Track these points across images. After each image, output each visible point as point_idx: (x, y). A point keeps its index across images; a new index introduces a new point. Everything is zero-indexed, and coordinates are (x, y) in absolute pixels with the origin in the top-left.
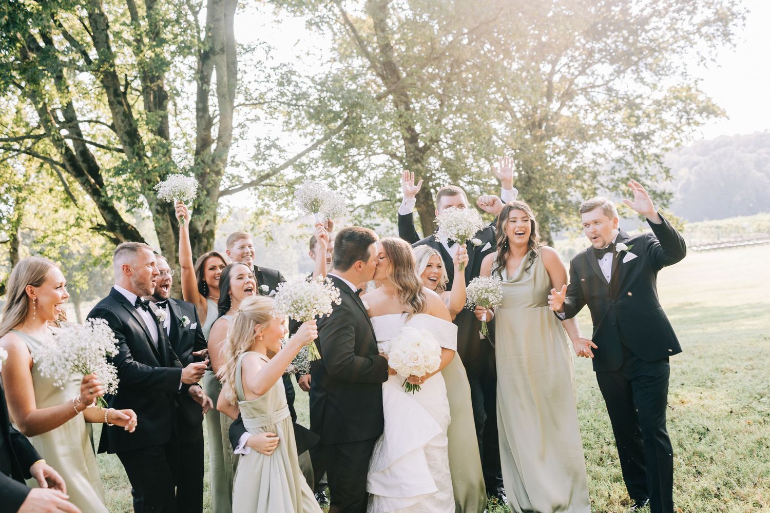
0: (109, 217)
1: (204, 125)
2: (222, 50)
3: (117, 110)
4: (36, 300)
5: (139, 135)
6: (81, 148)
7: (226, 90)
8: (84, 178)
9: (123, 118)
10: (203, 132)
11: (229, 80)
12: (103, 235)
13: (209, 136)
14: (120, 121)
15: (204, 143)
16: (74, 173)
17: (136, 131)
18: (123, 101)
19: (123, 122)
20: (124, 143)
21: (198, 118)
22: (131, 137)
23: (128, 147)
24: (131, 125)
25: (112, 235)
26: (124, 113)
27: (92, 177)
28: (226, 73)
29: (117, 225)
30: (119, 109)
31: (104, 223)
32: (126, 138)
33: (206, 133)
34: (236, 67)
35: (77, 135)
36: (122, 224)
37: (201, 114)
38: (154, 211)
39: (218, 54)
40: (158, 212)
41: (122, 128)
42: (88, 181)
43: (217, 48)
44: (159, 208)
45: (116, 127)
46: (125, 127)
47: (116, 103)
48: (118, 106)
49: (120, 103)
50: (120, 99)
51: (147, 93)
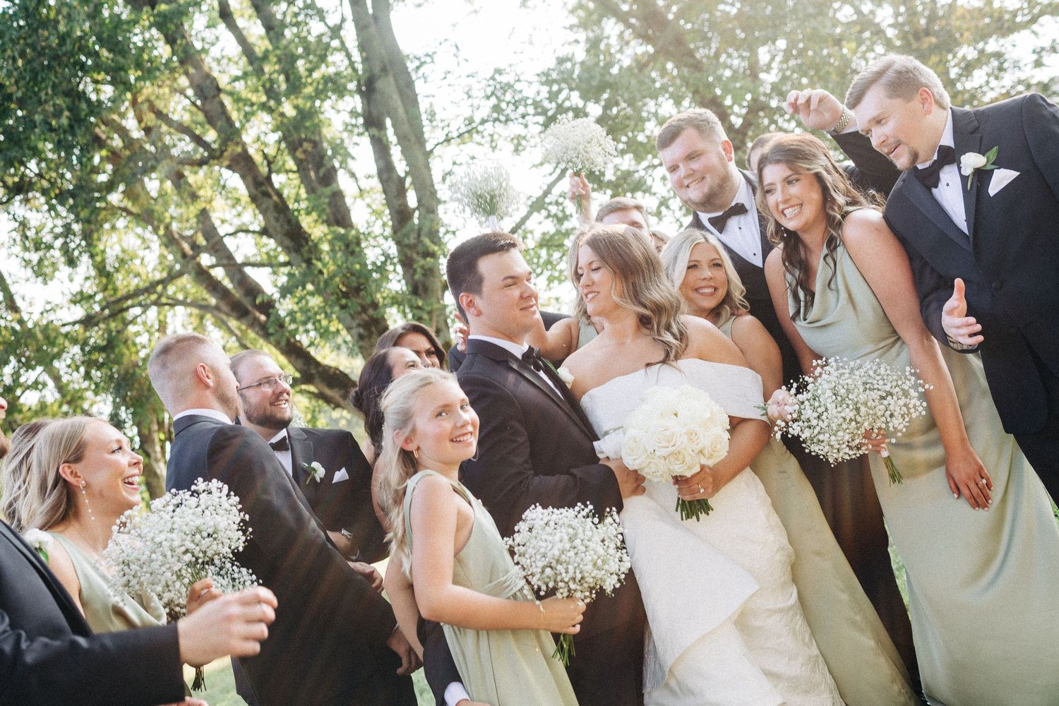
0: (300, 363)
1: (394, 190)
2: (384, 70)
3: (264, 206)
4: (87, 486)
5: (305, 232)
6: (238, 276)
7: (406, 127)
8: (250, 317)
9: (276, 215)
10: (395, 201)
11: (407, 112)
12: (301, 392)
13: (406, 205)
14: (272, 220)
15: (401, 216)
16: (234, 314)
17: (300, 227)
18: (270, 190)
19: (277, 220)
20: (287, 250)
21: (384, 181)
22: (295, 239)
23: (294, 255)
24: (289, 222)
25: (312, 388)
26: (276, 206)
27: (262, 312)
28: (399, 103)
29: (313, 371)
30: (267, 203)
31: (298, 375)
32: (288, 242)
33: (400, 202)
34: (413, 90)
35: (225, 258)
36: (321, 369)
37: (385, 176)
38: (356, 337)
39: (379, 77)
40: (361, 337)
41: (279, 229)
42: (256, 320)
43: (377, 70)
44: (361, 330)
45: (271, 230)
46: (282, 226)
47: (260, 196)
48: (265, 199)
49: (267, 195)
50: (263, 188)
51: (304, 169)
